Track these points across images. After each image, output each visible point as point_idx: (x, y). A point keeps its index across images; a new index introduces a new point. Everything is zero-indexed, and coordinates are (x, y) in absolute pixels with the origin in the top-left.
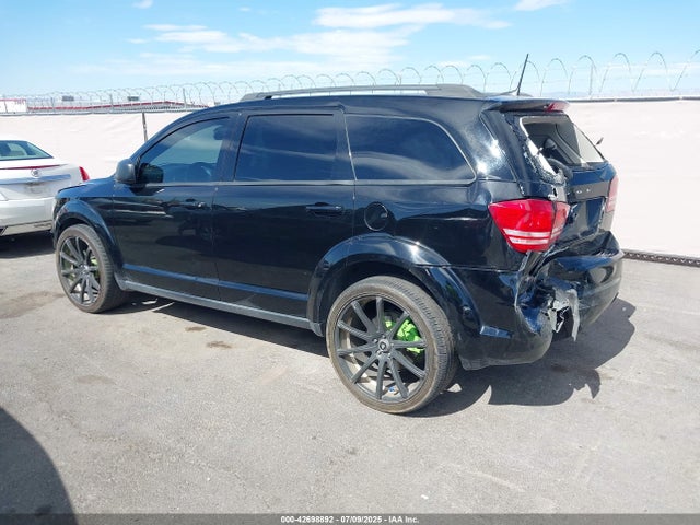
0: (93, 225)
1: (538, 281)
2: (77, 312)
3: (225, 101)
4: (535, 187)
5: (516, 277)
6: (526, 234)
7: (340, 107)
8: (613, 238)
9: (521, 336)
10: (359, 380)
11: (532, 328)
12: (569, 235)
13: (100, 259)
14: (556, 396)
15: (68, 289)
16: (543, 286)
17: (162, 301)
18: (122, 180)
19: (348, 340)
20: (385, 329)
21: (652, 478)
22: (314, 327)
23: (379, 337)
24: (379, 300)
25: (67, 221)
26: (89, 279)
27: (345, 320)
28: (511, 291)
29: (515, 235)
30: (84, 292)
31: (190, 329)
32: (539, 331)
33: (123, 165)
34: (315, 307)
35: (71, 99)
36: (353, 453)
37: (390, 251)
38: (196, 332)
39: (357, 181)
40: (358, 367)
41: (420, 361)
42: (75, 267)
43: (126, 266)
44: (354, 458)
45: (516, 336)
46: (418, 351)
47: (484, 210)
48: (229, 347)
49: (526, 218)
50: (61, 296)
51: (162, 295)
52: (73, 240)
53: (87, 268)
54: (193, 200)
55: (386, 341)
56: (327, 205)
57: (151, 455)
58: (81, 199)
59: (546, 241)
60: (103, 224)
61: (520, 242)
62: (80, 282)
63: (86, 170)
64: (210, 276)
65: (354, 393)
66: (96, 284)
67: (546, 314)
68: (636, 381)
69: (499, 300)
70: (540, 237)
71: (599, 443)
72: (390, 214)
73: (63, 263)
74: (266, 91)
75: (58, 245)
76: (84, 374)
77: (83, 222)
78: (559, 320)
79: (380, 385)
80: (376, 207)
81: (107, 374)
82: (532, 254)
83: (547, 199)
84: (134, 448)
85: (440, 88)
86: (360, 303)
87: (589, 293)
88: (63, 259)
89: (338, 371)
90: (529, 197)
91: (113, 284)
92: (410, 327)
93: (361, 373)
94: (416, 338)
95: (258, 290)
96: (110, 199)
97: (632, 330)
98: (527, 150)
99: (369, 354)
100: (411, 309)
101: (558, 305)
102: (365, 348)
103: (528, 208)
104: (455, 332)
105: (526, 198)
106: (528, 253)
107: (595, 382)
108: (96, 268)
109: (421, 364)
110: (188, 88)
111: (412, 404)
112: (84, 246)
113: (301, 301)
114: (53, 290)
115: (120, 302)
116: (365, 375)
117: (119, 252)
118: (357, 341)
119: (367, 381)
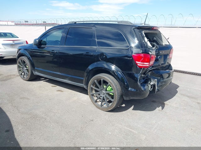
0: (27, 57)
1: (147, 77)
2: (22, 80)
3: (63, 23)
4: (145, 50)
5: (139, 75)
6: (142, 63)
7: (94, 26)
8: (171, 66)
9: (140, 91)
10: (96, 101)
11: (143, 89)
12: (157, 64)
13: (29, 66)
14: (152, 109)
15: (20, 74)
16: (148, 78)
17: (46, 78)
18: (35, 44)
19: (94, 91)
20: (104, 88)
21: (174, 131)
22: (85, 87)
23: (102, 90)
24: (102, 80)
25: (20, 55)
26: (26, 71)
27: (93, 85)
28: (137, 78)
29: (139, 64)
30: (24, 75)
31: (53, 86)
32: (145, 90)
33: (35, 40)
34: (85, 81)
35: (27, 22)
36: (92, 121)
37: (106, 67)
38: (54, 87)
39: (97, 47)
40: (96, 98)
41: (112, 97)
42: (22, 68)
43: (36, 68)
44: (92, 122)
45: (138, 91)
46: (112, 94)
47: (131, 56)
48: (63, 91)
49: (143, 59)
50: (18, 76)
51: (46, 77)
52: (21, 61)
53: (25, 68)
54: (54, 51)
55: (104, 91)
56: (89, 53)
57: (38, 119)
58: (24, 49)
59: (148, 65)
60: (30, 56)
61: (140, 65)
62: (23, 72)
63: (28, 42)
64: (58, 72)
65: (95, 105)
66: (27, 73)
67: (148, 86)
68: (175, 106)
69: (134, 81)
70: (146, 64)
71: (161, 122)
72: (106, 56)
73: (19, 67)
74: (75, 21)
75: (18, 62)
76: (22, 97)
77: (24, 56)
78: (151, 87)
79: (102, 103)
80: (102, 54)
81: (28, 97)
82: (143, 69)
83: (149, 54)
84: (33, 116)
85: (121, 22)
86: (97, 81)
87: (162, 81)
88: (19, 66)
89: (91, 99)
90: (143, 53)
91: (32, 73)
92: (110, 88)
93: (97, 100)
94: (112, 91)
95: (70, 76)
96: (32, 49)
97: (177, 92)
98: (144, 40)
99: (99, 94)
100: (110, 83)
101: (152, 83)
102: (98, 93)
103: (143, 56)
104: (122, 89)
105: (142, 53)
106: (142, 68)
107: (163, 106)
108: (27, 68)
109: (113, 98)
110: (58, 20)
111: (110, 109)
112: (24, 62)
113: (82, 80)
114: (16, 74)
115: (34, 78)
116: (98, 100)
117: (34, 64)
118: (96, 91)
119: (98, 102)
